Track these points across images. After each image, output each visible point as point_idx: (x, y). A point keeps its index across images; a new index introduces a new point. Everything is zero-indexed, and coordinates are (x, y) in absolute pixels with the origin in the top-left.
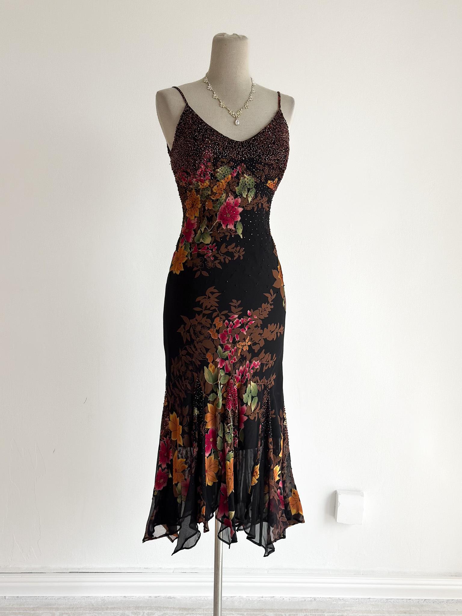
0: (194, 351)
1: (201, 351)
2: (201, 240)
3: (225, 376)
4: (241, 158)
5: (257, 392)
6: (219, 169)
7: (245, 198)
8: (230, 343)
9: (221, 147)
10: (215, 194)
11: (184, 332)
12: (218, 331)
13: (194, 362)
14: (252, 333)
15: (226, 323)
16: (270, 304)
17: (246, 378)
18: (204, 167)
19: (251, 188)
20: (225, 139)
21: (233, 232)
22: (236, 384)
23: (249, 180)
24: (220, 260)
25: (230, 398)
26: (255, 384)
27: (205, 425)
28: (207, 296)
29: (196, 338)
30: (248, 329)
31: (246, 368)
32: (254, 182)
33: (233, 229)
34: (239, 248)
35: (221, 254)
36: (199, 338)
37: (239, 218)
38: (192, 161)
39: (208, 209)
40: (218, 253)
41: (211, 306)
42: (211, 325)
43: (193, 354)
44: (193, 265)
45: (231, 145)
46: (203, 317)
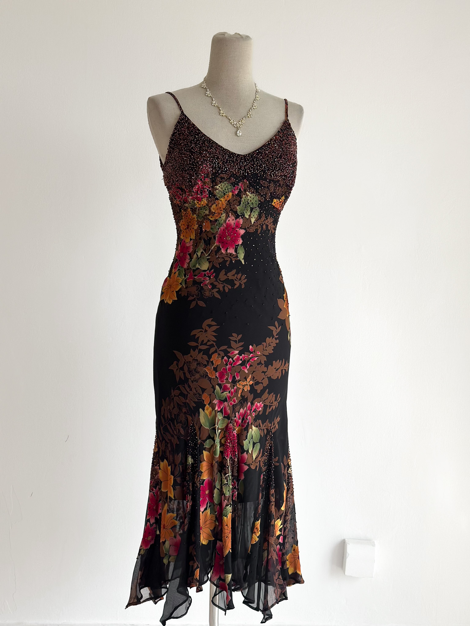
0: (189, 391)
1: (197, 391)
2: (197, 266)
3: (223, 420)
4: (243, 173)
5: (259, 437)
6: (218, 186)
7: (248, 219)
8: (228, 383)
9: (221, 161)
10: (214, 215)
11: (177, 369)
12: (215, 369)
13: (188, 403)
14: (255, 371)
15: (225, 360)
16: (275, 338)
17: (248, 422)
18: (201, 183)
19: (255, 208)
20: (225, 151)
21: (233, 257)
22: (235, 429)
23: (252, 198)
24: (219, 288)
25: (228, 444)
26: (257, 428)
27: (201, 475)
28: (203, 329)
29: (191, 376)
30: (249, 367)
31: (247, 410)
32: (257, 200)
33: (234, 253)
34: (240, 274)
35: (220, 282)
36: (194, 377)
37: (240, 242)
38: (188, 176)
39: (206, 230)
40: (216, 281)
41: (208, 341)
42: (208, 362)
43: (187, 395)
44: (188, 294)
45: (232, 158)
46: (199, 352)
